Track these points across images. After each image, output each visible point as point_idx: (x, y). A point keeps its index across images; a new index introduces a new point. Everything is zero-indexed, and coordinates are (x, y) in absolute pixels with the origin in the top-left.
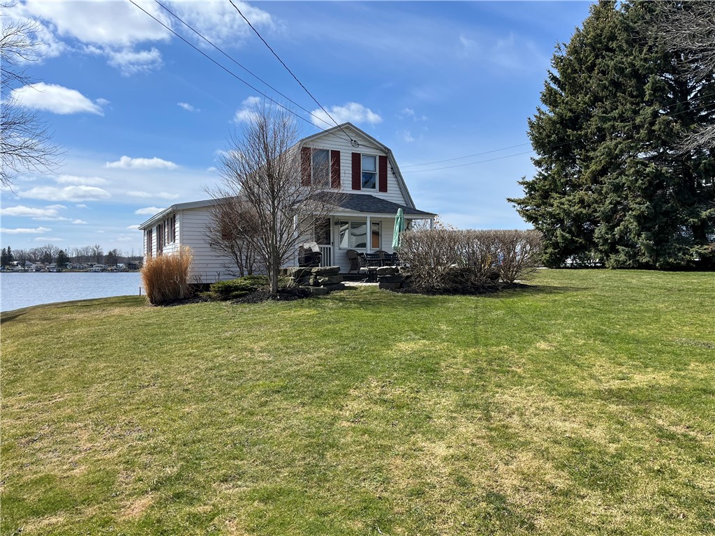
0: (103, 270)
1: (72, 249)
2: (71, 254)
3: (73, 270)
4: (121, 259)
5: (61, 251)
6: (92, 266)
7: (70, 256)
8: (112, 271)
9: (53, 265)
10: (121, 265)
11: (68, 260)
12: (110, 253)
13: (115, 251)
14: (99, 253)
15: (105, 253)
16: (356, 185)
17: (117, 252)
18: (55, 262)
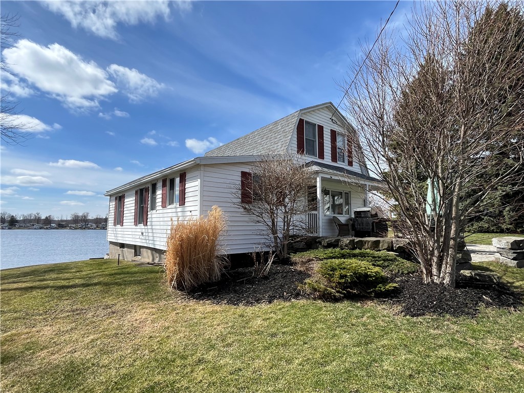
0: (41, 228)
1: (19, 215)
2: (19, 217)
3: (20, 228)
4: (54, 222)
5: (13, 216)
6: (33, 225)
7: (18, 219)
8: (47, 228)
9: (6, 224)
10: (53, 225)
11: (17, 221)
12: (47, 218)
13: (50, 216)
14: (39, 218)
15: (43, 217)
16: (334, 159)
17: (51, 217)
18: (7, 223)
